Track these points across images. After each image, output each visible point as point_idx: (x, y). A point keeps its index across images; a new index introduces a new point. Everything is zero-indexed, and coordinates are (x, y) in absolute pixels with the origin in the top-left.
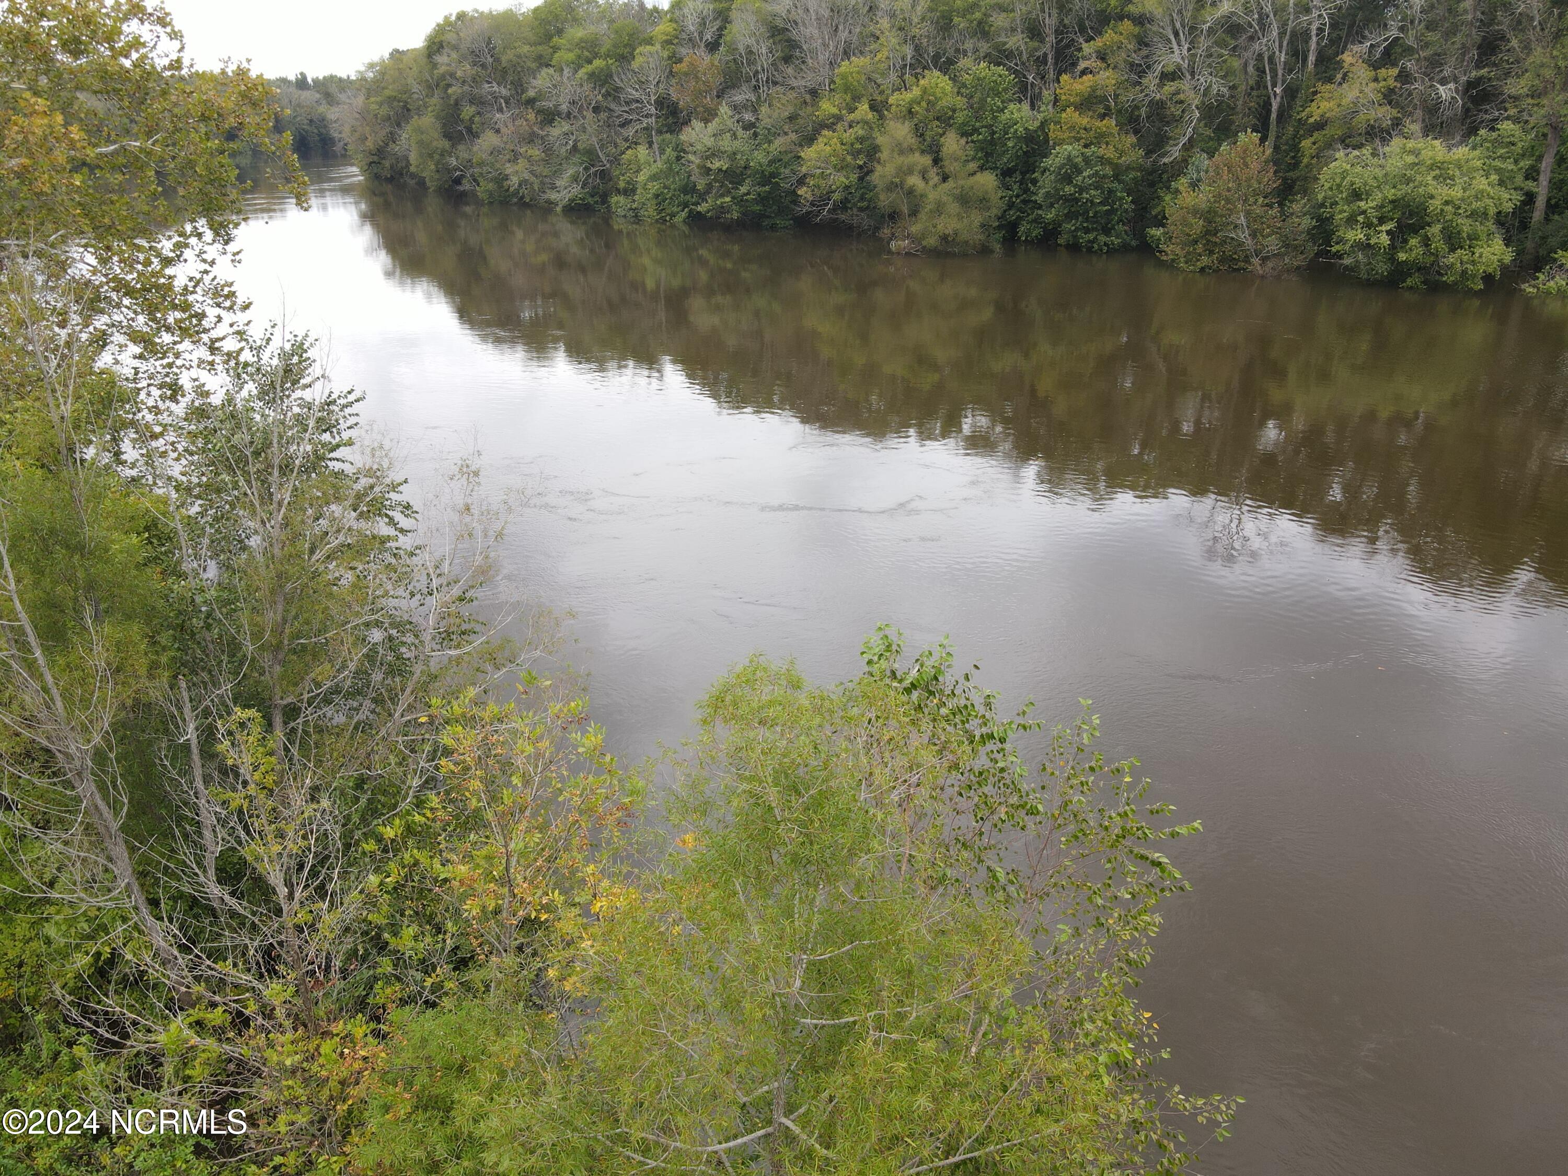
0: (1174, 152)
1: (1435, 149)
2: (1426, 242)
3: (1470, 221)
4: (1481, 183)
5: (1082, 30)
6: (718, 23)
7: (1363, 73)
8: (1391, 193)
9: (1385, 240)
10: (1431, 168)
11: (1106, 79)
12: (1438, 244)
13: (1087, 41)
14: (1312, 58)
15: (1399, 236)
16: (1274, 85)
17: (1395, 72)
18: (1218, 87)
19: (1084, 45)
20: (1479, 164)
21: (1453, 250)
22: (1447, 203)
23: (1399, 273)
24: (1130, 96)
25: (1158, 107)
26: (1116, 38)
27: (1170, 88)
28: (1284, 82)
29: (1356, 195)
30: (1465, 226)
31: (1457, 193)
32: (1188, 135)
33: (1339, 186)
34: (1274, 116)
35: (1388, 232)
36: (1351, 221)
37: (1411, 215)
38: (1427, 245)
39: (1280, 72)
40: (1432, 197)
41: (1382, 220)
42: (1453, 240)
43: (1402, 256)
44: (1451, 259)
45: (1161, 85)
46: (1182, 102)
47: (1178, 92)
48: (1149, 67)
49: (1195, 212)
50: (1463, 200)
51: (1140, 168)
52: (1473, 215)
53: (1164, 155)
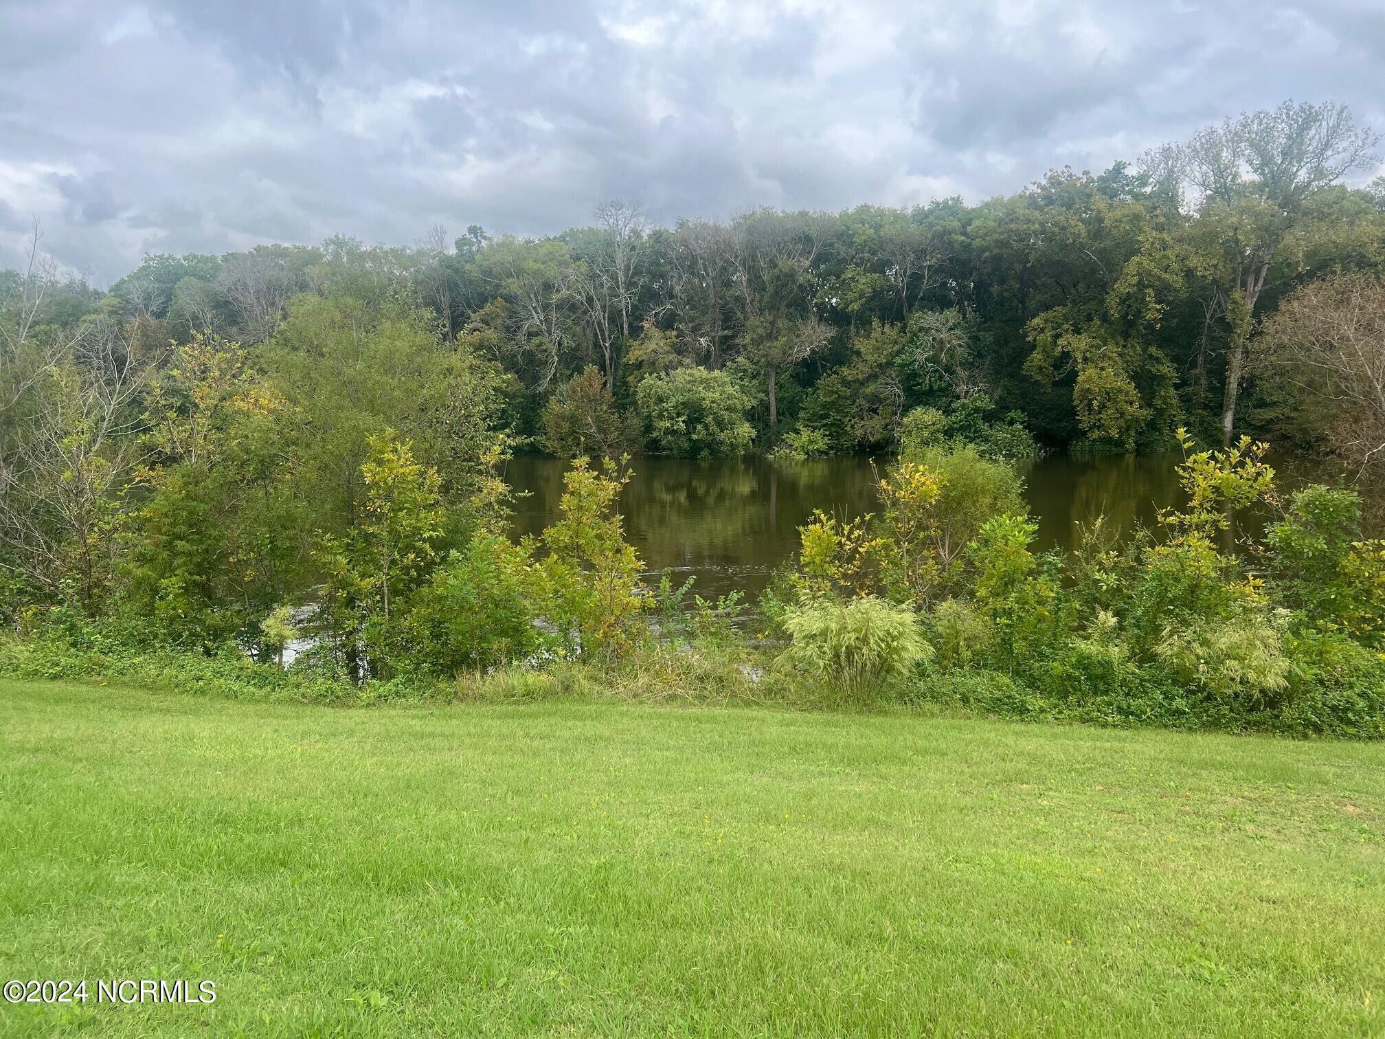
0: (545, 384)
1: (702, 372)
2: (706, 427)
3: (727, 413)
4: (730, 390)
5: (469, 306)
6: (162, 299)
7: (657, 333)
8: (680, 398)
9: (682, 426)
10: (701, 382)
11: (491, 335)
12: (713, 427)
13: (475, 312)
14: (626, 327)
15: (691, 423)
16: (604, 341)
17: (675, 333)
18: (568, 342)
19: (472, 315)
20: (727, 379)
21: (722, 431)
22: (713, 402)
23: (696, 447)
24: (509, 347)
25: (529, 355)
26: (493, 309)
27: (535, 341)
28: (610, 338)
29: (660, 400)
30: (726, 415)
31: (717, 395)
32: (552, 372)
33: (649, 394)
34: (608, 362)
35: (684, 422)
36: (661, 416)
37: (695, 412)
38: (708, 429)
39: (607, 334)
40: (704, 399)
41: (679, 415)
42: (720, 424)
43: (695, 437)
44: (722, 435)
45: (529, 341)
46: (545, 351)
47: (541, 344)
48: (518, 328)
49: (563, 417)
50: (721, 399)
51: (524, 396)
52: (728, 409)
53: (539, 385)
